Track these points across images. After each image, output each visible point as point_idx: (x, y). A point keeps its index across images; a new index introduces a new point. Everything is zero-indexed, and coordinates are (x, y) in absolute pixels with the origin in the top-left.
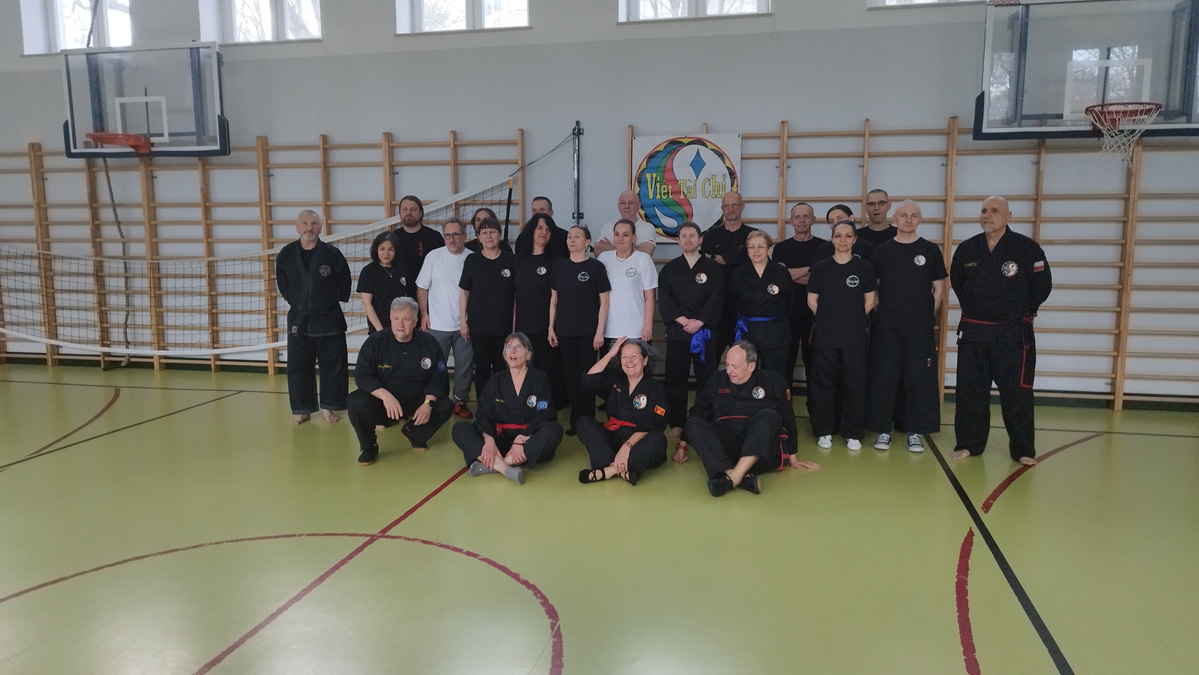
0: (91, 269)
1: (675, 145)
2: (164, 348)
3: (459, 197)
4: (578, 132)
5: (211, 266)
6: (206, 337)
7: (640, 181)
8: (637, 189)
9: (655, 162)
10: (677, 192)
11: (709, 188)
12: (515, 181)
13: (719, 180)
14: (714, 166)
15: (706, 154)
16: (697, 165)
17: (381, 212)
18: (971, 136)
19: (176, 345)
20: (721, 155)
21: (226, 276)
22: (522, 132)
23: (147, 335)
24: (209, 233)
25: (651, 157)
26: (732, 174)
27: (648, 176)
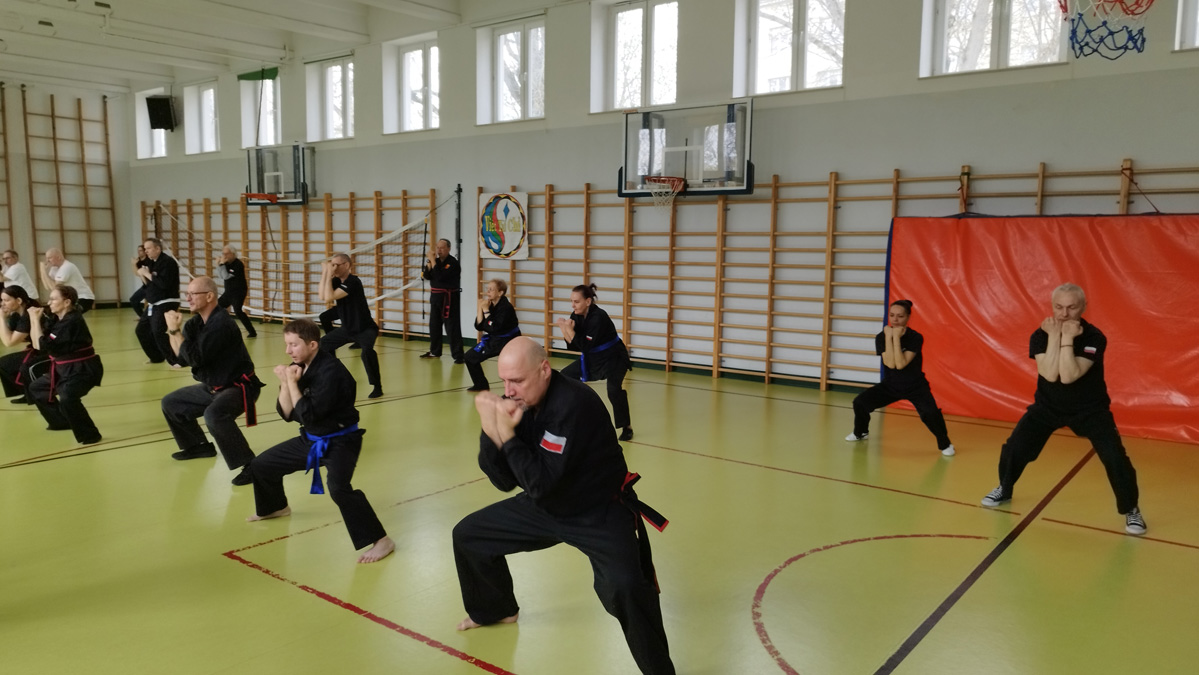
0: (261, 267)
1: (497, 198)
2: (289, 313)
3: (407, 227)
4: (459, 191)
5: (307, 267)
6: (302, 307)
7: (483, 220)
8: (481, 225)
9: (489, 209)
10: (498, 227)
11: (512, 225)
12: (427, 220)
13: (517, 220)
14: (514, 212)
15: (512, 206)
16: (506, 211)
17: (373, 236)
18: (617, 195)
19: (294, 312)
20: (518, 205)
21: (315, 273)
22: (433, 191)
23: (279, 305)
24: (306, 248)
25: (488, 206)
26: (523, 217)
27: (486, 217)
